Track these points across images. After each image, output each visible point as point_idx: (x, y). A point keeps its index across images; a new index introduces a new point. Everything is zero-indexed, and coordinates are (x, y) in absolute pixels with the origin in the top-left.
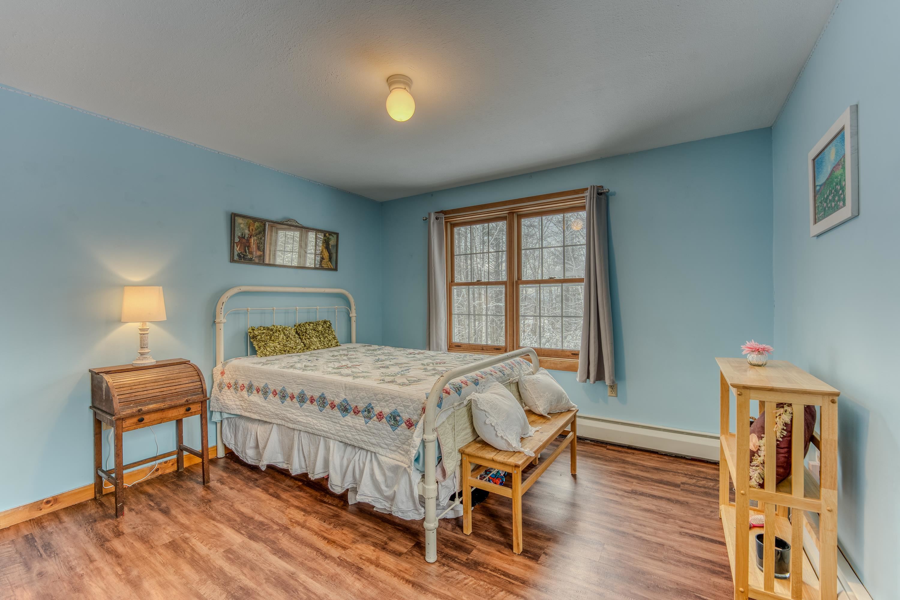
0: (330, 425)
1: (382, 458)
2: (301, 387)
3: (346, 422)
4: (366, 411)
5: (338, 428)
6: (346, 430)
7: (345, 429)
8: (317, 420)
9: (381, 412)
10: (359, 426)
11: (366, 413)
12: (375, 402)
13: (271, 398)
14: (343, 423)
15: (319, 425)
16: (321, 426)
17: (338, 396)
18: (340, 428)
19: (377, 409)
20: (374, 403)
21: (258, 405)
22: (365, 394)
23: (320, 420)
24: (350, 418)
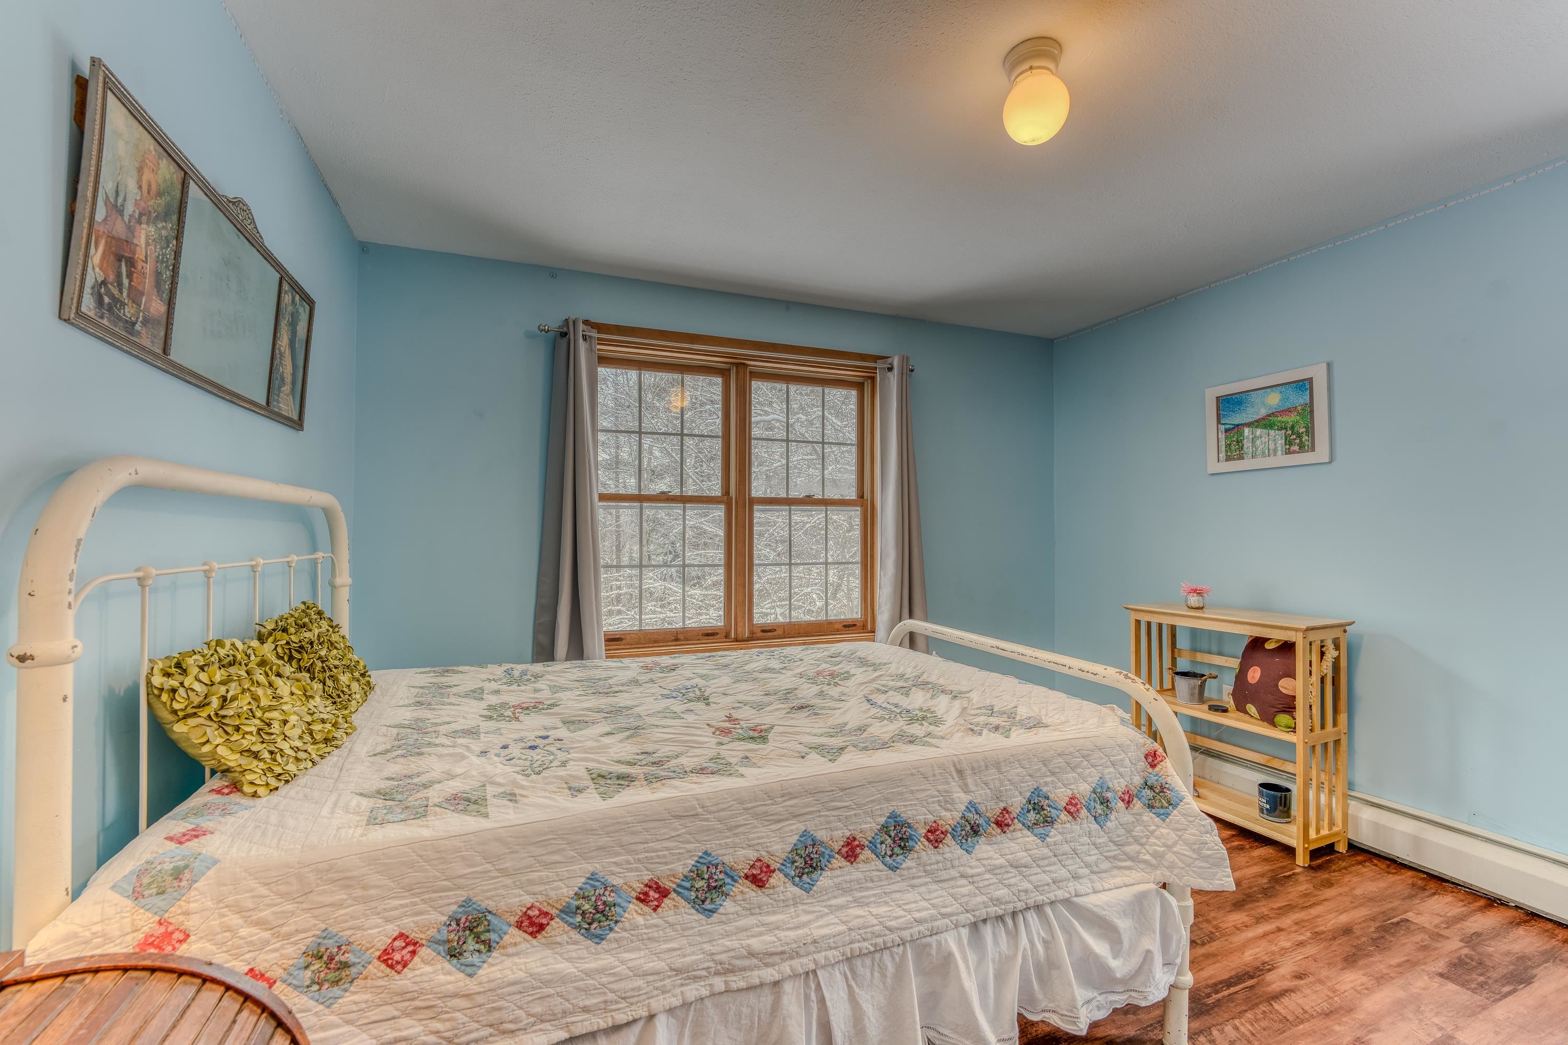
0: (935, 895)
1: (1091, 901)
2: (798, 827)
3: (985, 862)
4: (1029, 811)
5: (965, 890)
6: (991, 881)
7: (987, 883)
8: (886, 903)
9: (1073, 798)
10: (1024, 854)
11: (1032, 816)
12: (1049, 779)
13: (640, 920)
14: (977, 867)
15: (902, 913)
16: (909, 911)
17: (948, 803)
18: (971, 887)
19: (1061, 795)
20: (1046, 784)
21: (564, 979)
22: (1020, 770)
23: (898, 895)
24: (988, 848)
